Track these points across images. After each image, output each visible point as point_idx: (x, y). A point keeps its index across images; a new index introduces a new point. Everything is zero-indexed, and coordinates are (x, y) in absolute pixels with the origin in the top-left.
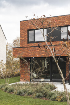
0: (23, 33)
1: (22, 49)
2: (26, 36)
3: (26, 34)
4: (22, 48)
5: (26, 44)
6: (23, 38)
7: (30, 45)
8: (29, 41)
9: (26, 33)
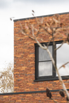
0: (24, 52)
1: (18, 99)
2: (30, 60)
3: (32, 56)
4: (19, 96)
5: (30, 84)
6: (24, 68)
7: (42, 86)
8: (40, 76)
9: (30, 54)
